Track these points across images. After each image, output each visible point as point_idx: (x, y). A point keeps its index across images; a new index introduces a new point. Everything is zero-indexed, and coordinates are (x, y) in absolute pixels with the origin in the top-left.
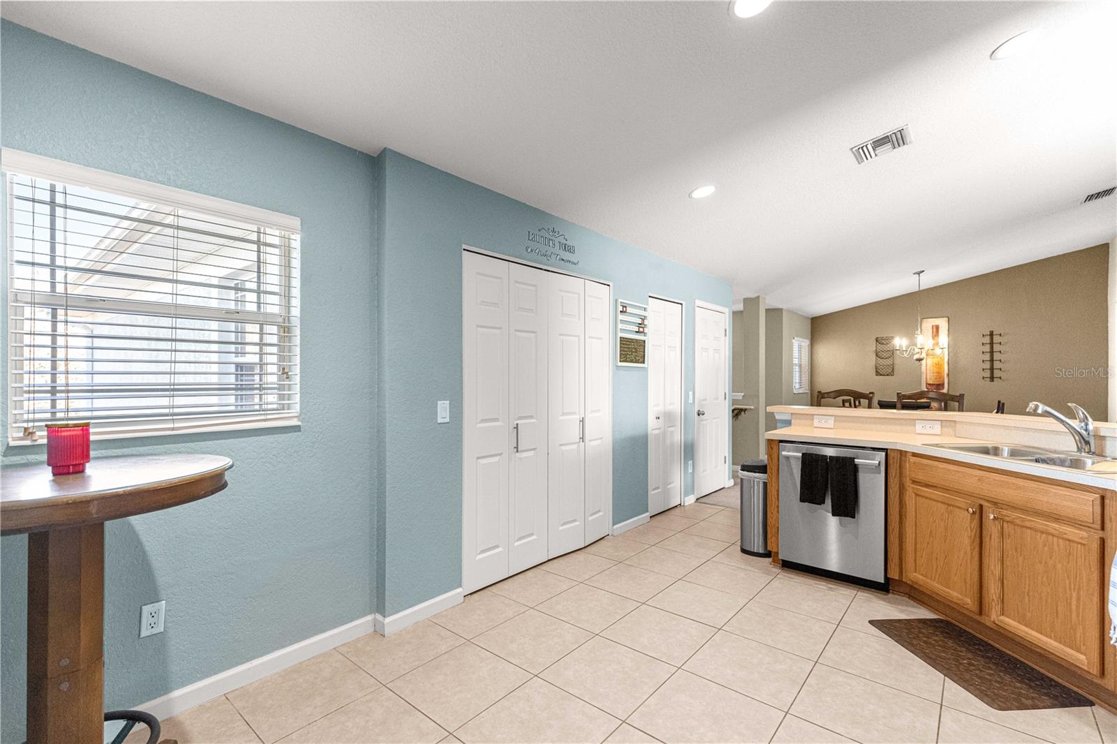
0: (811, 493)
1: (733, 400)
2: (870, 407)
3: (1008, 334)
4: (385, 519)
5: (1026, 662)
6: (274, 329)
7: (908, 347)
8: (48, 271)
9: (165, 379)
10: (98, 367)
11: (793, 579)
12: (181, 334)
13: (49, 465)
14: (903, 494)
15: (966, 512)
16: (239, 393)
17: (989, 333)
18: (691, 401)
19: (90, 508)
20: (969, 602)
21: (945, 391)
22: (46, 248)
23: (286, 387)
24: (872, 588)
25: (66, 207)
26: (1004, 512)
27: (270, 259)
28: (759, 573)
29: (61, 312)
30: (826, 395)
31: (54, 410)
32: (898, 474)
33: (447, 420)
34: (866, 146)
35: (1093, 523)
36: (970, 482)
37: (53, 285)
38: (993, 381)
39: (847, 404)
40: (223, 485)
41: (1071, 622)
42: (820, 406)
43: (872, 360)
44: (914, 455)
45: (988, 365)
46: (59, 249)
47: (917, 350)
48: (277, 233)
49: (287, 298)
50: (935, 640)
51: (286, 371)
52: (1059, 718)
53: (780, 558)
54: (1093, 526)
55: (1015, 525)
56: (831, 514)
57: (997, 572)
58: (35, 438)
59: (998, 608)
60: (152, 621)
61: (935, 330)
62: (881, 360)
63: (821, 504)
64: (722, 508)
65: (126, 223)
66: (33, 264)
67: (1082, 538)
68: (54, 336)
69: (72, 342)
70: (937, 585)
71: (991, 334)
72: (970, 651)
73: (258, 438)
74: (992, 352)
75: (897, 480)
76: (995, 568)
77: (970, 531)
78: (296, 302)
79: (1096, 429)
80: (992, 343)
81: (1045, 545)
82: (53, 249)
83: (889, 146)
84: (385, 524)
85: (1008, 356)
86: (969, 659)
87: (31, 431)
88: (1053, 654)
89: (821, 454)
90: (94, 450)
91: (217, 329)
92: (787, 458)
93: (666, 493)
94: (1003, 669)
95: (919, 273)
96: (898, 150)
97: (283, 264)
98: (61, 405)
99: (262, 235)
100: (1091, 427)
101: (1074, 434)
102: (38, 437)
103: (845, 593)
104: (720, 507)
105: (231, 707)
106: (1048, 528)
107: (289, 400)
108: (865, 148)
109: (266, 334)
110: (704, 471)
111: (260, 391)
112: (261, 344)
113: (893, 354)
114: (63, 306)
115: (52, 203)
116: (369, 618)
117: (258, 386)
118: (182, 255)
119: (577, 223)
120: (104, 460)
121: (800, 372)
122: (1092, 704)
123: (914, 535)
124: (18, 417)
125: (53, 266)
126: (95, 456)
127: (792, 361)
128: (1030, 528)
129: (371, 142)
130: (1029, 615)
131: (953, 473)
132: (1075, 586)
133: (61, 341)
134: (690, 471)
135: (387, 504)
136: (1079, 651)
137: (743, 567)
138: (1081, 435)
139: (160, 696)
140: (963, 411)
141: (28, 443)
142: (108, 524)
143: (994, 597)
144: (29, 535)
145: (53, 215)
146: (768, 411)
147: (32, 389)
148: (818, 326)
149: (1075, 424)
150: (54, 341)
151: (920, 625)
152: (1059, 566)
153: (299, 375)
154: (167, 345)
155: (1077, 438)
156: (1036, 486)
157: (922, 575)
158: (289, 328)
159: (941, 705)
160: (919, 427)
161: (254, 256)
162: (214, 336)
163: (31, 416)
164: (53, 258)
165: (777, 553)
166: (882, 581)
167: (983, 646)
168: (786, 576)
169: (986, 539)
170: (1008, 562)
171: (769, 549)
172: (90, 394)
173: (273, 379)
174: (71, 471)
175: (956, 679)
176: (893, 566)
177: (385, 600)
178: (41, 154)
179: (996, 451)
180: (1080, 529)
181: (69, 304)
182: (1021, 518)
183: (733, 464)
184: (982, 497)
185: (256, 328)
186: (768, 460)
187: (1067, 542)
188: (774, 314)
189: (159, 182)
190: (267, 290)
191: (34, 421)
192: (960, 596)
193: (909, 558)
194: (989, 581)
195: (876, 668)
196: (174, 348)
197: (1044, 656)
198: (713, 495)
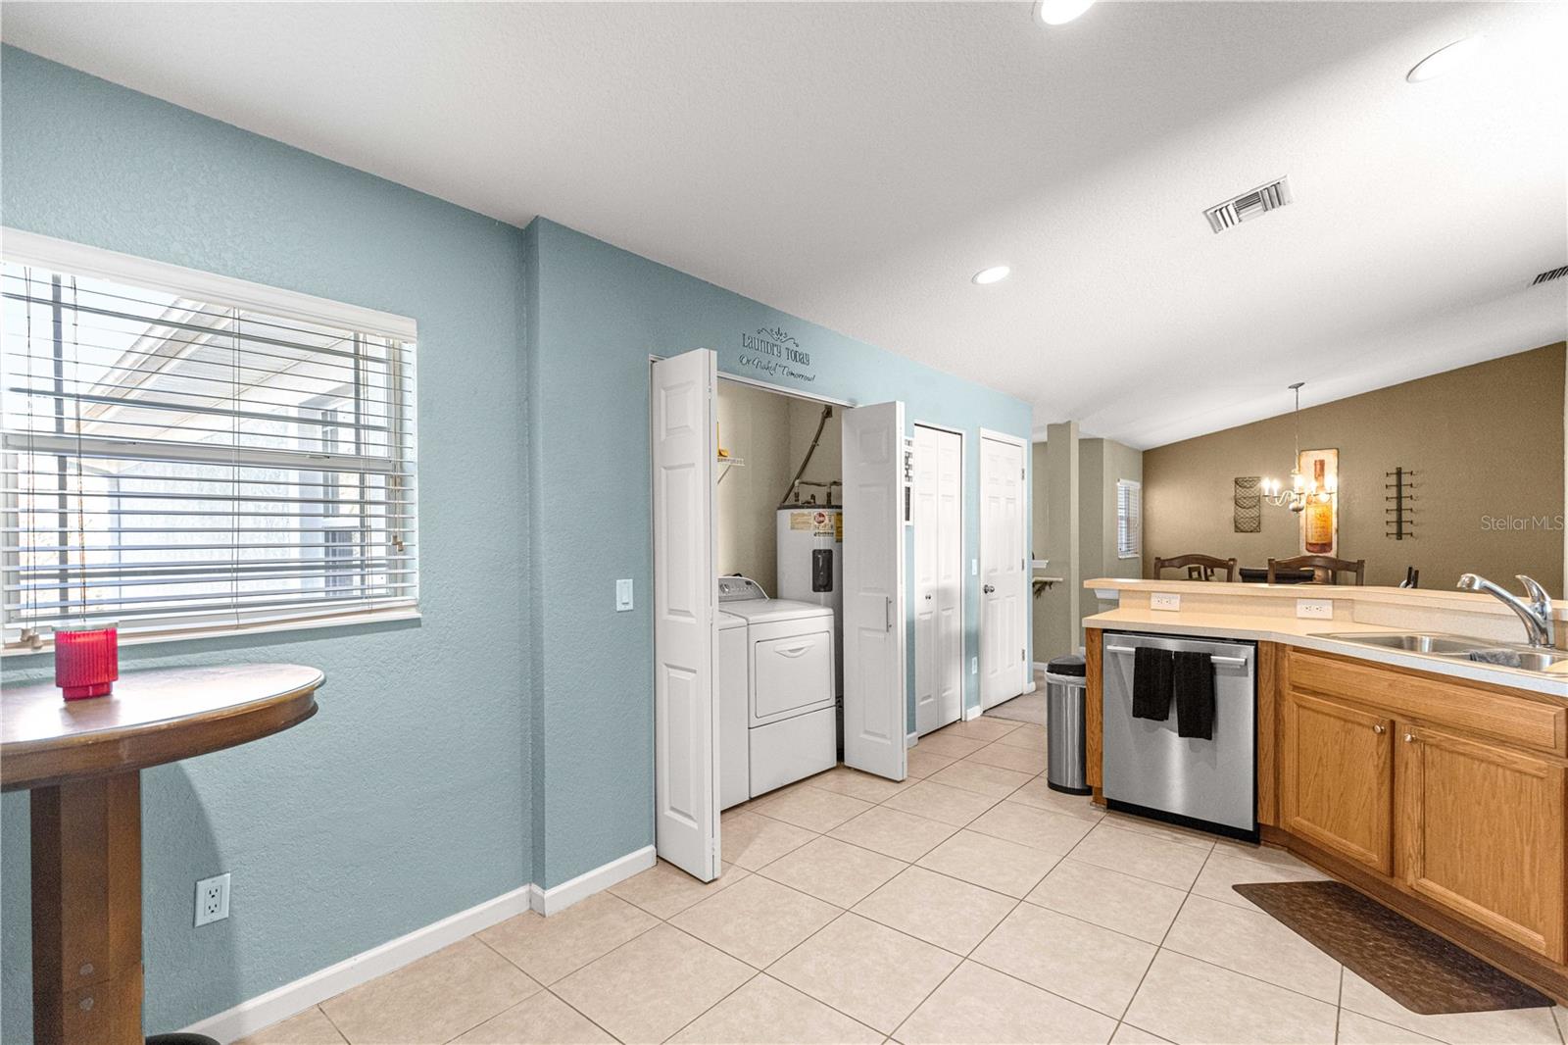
0: (1149, 704)
1: (1034, 569)
2: (1229, 579)
3: (1422, 472)
4: (544, 750)
5: (1456, 942)
6: (380, 480)
7: (1280, 492)
8: (51, 400)
9: (225, 555)
10: (128, 539)
11: (1124, 825)
12: (247, 490)
13: (58, 686)
14: (1280, 705)
15: (1371, 730)
16: (331, 573)
17: (1395, 471)
18: (975, 573)
19: (120, 752)
20: (1376, 859)
21: (1332, 554)
22: (49, 369)
23: (399, 563)
24: (1236, 838)
25: (76, 307)
26: (1427, 732)
27: (373, 379)
28: (1074, 817)
29: (71, 460)
30: (1167, 564)
31: (64, 604)
32: (1272, 677)
33: (630, 607)
34: (1226, 207)
35: (1556, 748)
36: (1378, 688)
37: (60, 422)
38: (1401, 539)
39: (1195, 575)
40: (312, 708)
41: (1522, 887)
42: (1159, 579)
43: (1229, 510)
44: (1296, 649)
45: (1393, 517)
46: (68, 370)
47: (1294, 496)
48: (383, 342)
49: (398, 435)
50: (1327, 913)
51: (399, 540)
52: (1506, 1024)
53: (1105, 795)
54: (1554, 751)
55: (1441, 749)
56: (1177, 734)
57: (1416, 815)
58: (36, 645)
59: (1418, 867)
60: (212, 902)
61: (1318, 466)
62: (1242, 510)
63: (1162, 720)
64: (1022, 724)
65: (160, 330)
66: (30, 392)
67: (1540, 769)
68: (63, 498)
69: (89, 504)
70: (1328, 834)
71: (1399, 473)
72: (1377, 928)
73: (359, 637)
74: (1399, 498)
75: (1271, 685)
76: (1413, 812)
77: (1376, 759)
78: (411, 441)
79: (1557, 612)
80: (1399, 486)
81: (1485, 779)
82: (58, 370)
83: (1259, 207)
84: (543, 756)
85: (1422, 503)
86: (1376, 939)
87: (31, 634)
88: (1495, 932)
89: (1163, 648)
90: (123, 659)
91: (297, 481)
92: (1115, 654)
93: (941, 705)
94: (1425, 954)
95: (1297, 387)
96: (1272, 212)
97: (392, 387)
98: (74, 595)
99: (361, 344)
100: (1549, 609)
101: (1525, 618)
102: (41, 644)
103: (1199, 845)
104: (1016, 723)
105: (328, 1022)
106: (1491, 755)
107: (403, 581)
108: (1224, 211)
109: (370, 487)
110: (993, 672)
111: (362, 569)
112: (363, 502)
113: (1259, 501)
114: (74, 452)
115: (57, 303)
116: (523, 890)
117: (359, 562)
118: (246, 376)
119: (811, 320)
120: (138, 674)
121: (1128, 528)
122: (1552, 1003)
123: (1296, 763)
124: (13, 614)
125: (58, 394)
126: (124, 668)
127: (1117, 511)
128: (1462, 754)
129: (517, 207)
130: (1461, 877)
131: (1355, 675)
132: (1528, 835)
133: (72, 503)
134: (974, 672)
135: (546, 729)
136: (1535, 929)
137: (1052, 809)
138: (1535, 620)
139: (225, 1010)
140: (1362, 585)
141: (27, 651)
142: (146, 774)
143: (1412, 851)
144: (32, 791)
145: (57, 321)
146: (1085, 586)
147: (31, 573)
148: (1153, 463)
149: (1524, 603)
150: (63, 504)
151: (1305, 891)
152: (1505, 808)
153: (417, 546)
154: (227, 506)
155: (1529, 624)
156: (1473, 695)
157: (1309, 820)
158: (402, 478)
159: (1339, 1007)
160: (1301, 609)
161: (350, 376)
162: (294, 492)
163: (31, 613)
164: (58, 383)
165: (1101, 789)
166: (1250, 827)
167: (1395, 920)
168: (1113, 822)
169: (1400, 770)
170: (1431, 802)
171: (1088, 783)
172: (117, 579)
173: (379, 552)
174: (91, 694)
175: (1359, 968)
176: (1265, 807)
177: (544, 865)
178: (38, 232)
179: (1410, 644)
180: (1538, 757)
181: (82, 448)
182: (1450, 739)
183: (1034, 661)
184: (1395, 710)
185: (354, 479)
186: (1086, 657)
187: (1517, 774)
188: (1091, 447)
189: (211, 270)
190: (370, 424)
191: (35, 619)
192: (1362, 850)
193: (1289, 796)
194: (1405, 828)
195: (1246, 954)
196: (236, 510)
197: (1483, 935)
198: (1007, 704)
